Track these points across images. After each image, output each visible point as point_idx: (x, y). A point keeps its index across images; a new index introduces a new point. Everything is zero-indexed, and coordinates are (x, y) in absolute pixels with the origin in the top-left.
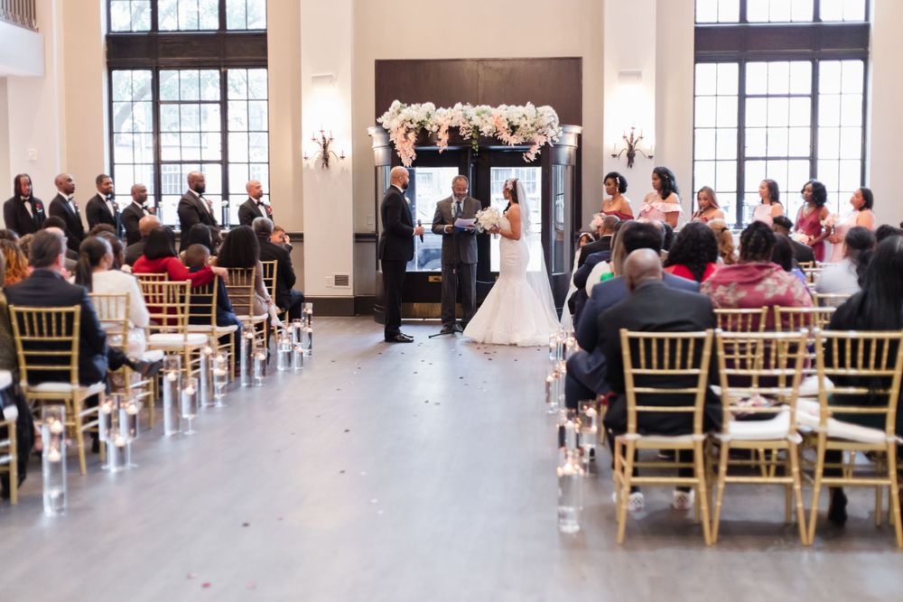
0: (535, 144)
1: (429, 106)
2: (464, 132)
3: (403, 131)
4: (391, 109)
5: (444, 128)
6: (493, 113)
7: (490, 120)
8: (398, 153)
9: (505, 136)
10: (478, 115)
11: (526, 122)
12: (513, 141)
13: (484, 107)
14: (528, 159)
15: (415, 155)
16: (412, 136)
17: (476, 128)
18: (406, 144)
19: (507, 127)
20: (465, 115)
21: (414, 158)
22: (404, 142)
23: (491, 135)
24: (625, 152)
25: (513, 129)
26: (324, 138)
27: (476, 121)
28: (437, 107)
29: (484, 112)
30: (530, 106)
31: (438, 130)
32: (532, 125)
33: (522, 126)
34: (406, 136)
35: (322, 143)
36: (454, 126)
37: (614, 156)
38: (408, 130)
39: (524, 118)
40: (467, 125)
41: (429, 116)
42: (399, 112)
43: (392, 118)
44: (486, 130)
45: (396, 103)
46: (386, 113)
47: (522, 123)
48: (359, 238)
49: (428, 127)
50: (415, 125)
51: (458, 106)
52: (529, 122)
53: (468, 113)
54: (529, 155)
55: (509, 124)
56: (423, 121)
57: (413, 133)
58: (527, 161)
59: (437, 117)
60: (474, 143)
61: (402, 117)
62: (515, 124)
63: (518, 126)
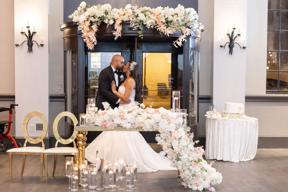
0: (183, 34)
1: (107, 6)
2: (133, 25)
3: (88, 23)
4: (79, 8)
5: (118, 22)
6: (153, 12)
7: (152, 16)
8: (84, 40)
9: (162, 28)
10: (142, 12)
11: (177, 19)
12: (169, 32)
13: (146, 8)
14: (177, 45)
15: (96, 41)
16: (95, 27)
17: (141, 21)
18: (91, 33)
19: (164, 21)
20: (134, 12)
21: (95, 44)
22: (88, 32)
23: (152, 27)
24: (228, 44)
25: (168, 23)
26: (29, 32)
27: (142, 17)
28: (113, 8)
29: (146, 11)
30: (180, 7)
31: (114, 24)
32: (183, 21)
33: (175, 21)
34: (90, 26)
35: (28, 35)
36: (125, 20)
37: (221, 46)
38: (92, 23)
39: (176, 15)
40: (135, 20)
41: (106, 13)
42: (85, 10)
43: (80, 14)
44: (149, 23)
45: (83, 4)
46: (76, 11)
47: (175, 19)
48: (52, 98)
49: (106, 21)
50: (97, 19)
51: (129, 6)
52: (180, 19)
53: (135, 11)
54: (178, 43)
55: (165, 19)
56: (103, 16)
57: (95, 25)
58: (176, 47)
59: (113, 14)
60: (139, 32)
61: (87, 13)
62: (169, 19)
63: (171, 21)
